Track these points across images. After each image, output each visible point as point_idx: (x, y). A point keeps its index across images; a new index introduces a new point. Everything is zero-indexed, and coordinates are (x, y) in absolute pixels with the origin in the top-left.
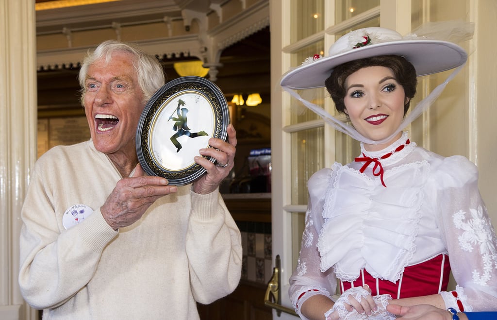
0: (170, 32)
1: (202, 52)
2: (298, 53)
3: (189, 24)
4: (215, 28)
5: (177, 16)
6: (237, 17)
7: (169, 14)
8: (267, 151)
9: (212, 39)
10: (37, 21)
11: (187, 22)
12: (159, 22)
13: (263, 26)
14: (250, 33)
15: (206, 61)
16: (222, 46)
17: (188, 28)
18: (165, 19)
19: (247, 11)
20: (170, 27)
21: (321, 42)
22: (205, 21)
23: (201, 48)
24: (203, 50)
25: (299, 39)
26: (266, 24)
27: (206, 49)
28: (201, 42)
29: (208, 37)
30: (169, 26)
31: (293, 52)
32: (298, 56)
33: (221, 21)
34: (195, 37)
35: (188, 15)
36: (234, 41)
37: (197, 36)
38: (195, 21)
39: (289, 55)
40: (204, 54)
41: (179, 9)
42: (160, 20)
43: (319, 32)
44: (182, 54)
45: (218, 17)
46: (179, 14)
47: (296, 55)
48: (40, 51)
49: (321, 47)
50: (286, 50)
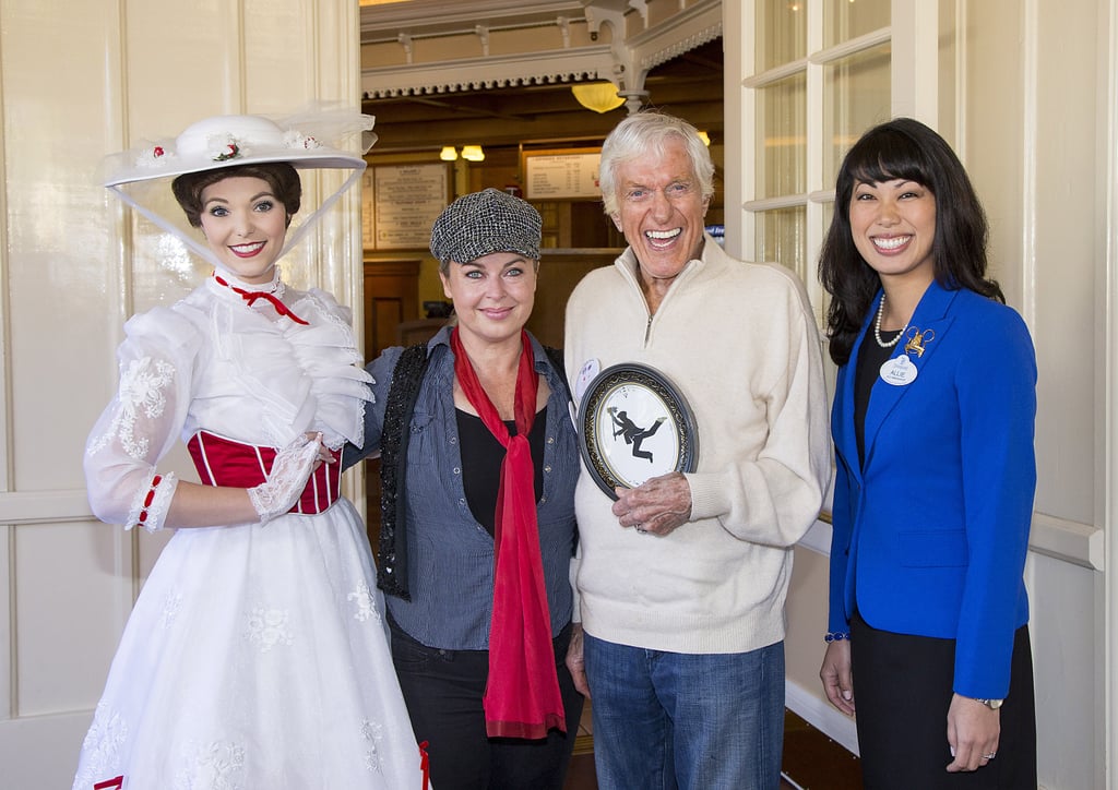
0: (567, 41)
1: (617, 73)
2: (766, 88)
3: (597, 30)
4: (637, 36)
5: (578, 17)
6: (673, 20)
7: (565, 13)
8: (718, 231)
9: (633, 51)
10: (362, 24)
11: (593, 27)
12: (549, 25)
13: (713, 37)
14: (693, 46)
15: (622, 86)
16: (648, 66)
17: (594, 36)
18: (559, 21)
19: (688, 12)
20: (567, 33)
21: (802, 74)
22: (621, 22)
23: (616, 66)
24: (619, 69)
25: (767, 69)
26: (717, 34)
27: (623, 68)
28: (615, 56)
29: (626, 48)
30: (564, 31)
31: (759, 87)
32: (766, 92)
33: (646, 25)
34: (605, 48)
35: (594, 15)
36: (668, 57)
37: (609, 48)
38: (605, 23)
39: (753, 90)
40: (619, 76)
41: (581, 6)
42: (552, 22)
43: (799, 58)
44: (585, 76)
45: (643, 19)
46: (581, 12)
47: (764, 91)
48: (366, 70)
49: (802, 81)
50: (748, 84)
